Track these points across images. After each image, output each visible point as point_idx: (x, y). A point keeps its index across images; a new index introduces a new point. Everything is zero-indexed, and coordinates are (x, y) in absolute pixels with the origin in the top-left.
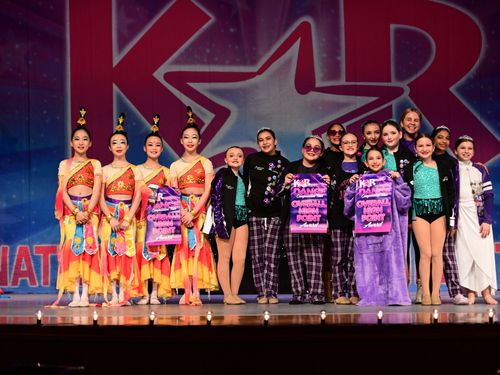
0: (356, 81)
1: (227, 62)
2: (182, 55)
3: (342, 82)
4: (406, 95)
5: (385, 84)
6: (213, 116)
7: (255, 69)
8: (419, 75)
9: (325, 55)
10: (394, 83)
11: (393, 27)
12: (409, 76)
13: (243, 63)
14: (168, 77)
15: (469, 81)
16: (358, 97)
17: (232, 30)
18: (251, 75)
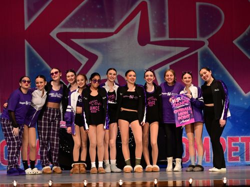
0: (175, 38)
1: (96, 26)
2: (67, 22)
3: (167, 38)
4: (206, 46)
5: (193, 39)
6: (87, 59)
7: (113, 30)
8: (214, 33)
9: (156, 22)
10: (199, 39)
11: (198, 4)
12: (208, 34)
13: (106, 27)
14: (59, 35)
15: (245, 37)
16: (177, 48)
17: (98, 6)
18: (111, 34)
